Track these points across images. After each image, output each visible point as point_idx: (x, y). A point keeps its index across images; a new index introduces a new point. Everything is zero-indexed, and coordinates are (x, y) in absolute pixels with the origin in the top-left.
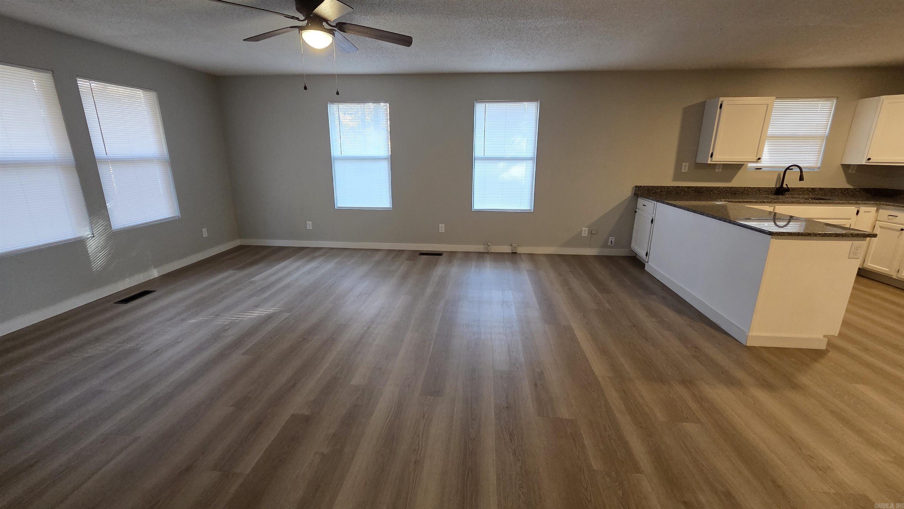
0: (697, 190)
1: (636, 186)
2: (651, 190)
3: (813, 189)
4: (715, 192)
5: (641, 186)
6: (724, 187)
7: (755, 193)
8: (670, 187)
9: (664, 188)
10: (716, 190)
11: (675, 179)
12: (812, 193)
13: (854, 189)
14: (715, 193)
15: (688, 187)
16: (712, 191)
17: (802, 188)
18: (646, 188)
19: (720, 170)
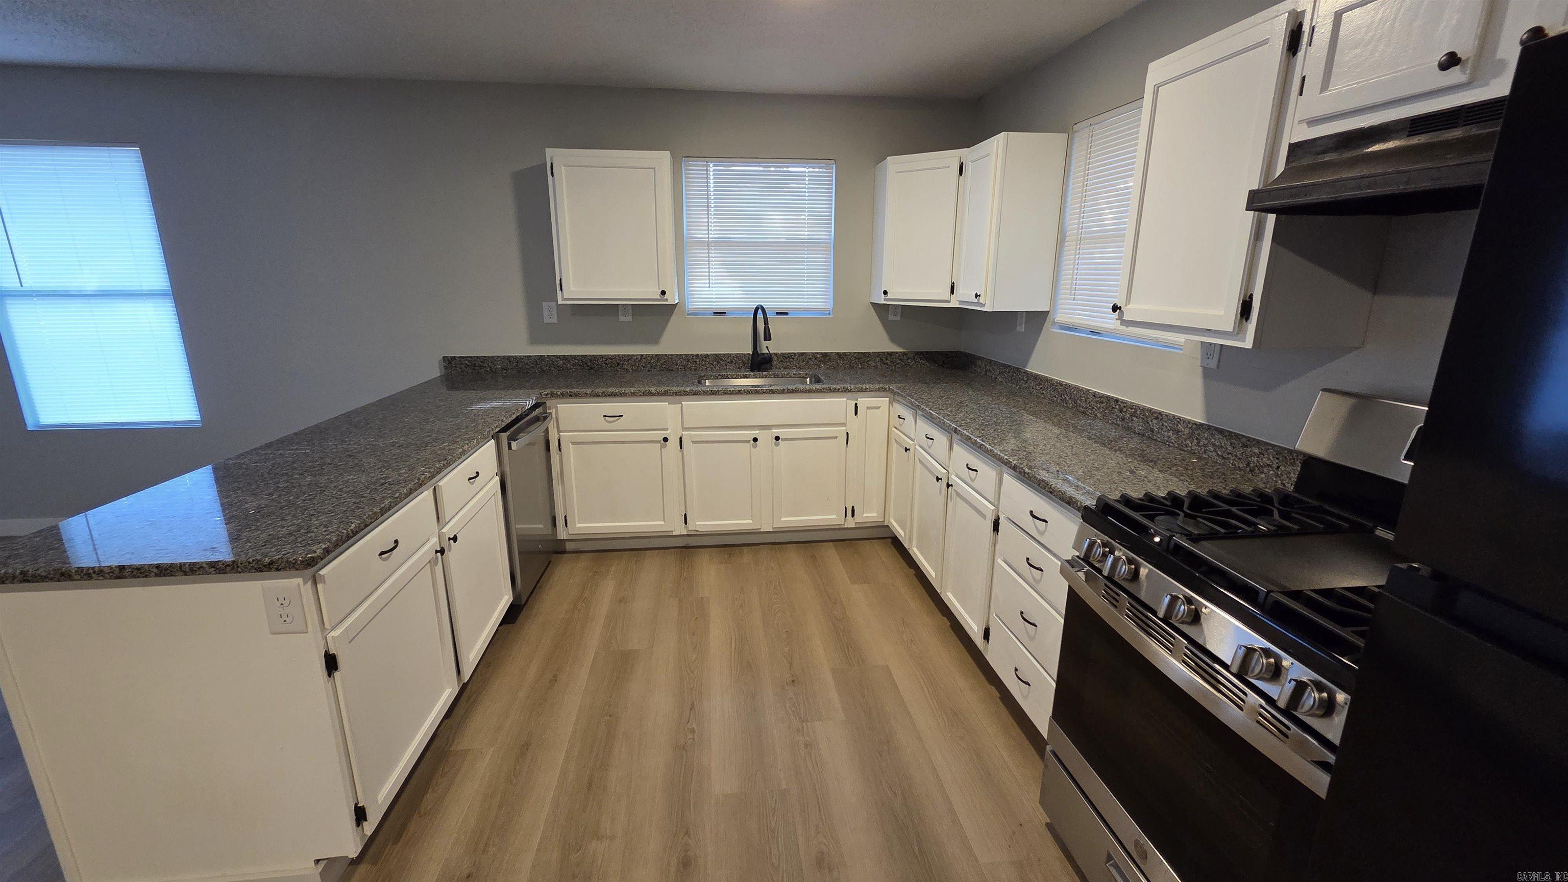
0: (586, 363)
1: (444, 357)
2: (481, 367)
3: (825, 355)
4: (625, 367)
5: (454, 358)
6: (642, 355)
7: (712, 366)
8: (521, 358)
9: (510, 362)
10: (626, 363)
11: (534, 340)
12: (824, 362)
13: (904, 354)
14: (627, 370)
15: (564, 358)
16: (618, 364)
17: (802, 354)
18: (467, 362)
19: (629, 319)
